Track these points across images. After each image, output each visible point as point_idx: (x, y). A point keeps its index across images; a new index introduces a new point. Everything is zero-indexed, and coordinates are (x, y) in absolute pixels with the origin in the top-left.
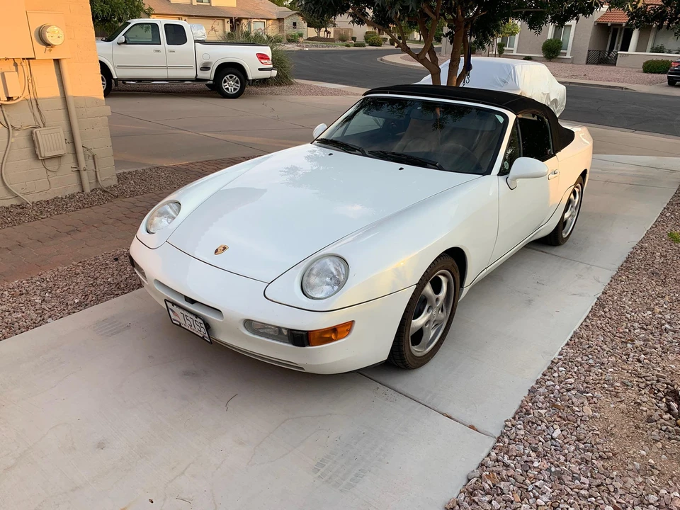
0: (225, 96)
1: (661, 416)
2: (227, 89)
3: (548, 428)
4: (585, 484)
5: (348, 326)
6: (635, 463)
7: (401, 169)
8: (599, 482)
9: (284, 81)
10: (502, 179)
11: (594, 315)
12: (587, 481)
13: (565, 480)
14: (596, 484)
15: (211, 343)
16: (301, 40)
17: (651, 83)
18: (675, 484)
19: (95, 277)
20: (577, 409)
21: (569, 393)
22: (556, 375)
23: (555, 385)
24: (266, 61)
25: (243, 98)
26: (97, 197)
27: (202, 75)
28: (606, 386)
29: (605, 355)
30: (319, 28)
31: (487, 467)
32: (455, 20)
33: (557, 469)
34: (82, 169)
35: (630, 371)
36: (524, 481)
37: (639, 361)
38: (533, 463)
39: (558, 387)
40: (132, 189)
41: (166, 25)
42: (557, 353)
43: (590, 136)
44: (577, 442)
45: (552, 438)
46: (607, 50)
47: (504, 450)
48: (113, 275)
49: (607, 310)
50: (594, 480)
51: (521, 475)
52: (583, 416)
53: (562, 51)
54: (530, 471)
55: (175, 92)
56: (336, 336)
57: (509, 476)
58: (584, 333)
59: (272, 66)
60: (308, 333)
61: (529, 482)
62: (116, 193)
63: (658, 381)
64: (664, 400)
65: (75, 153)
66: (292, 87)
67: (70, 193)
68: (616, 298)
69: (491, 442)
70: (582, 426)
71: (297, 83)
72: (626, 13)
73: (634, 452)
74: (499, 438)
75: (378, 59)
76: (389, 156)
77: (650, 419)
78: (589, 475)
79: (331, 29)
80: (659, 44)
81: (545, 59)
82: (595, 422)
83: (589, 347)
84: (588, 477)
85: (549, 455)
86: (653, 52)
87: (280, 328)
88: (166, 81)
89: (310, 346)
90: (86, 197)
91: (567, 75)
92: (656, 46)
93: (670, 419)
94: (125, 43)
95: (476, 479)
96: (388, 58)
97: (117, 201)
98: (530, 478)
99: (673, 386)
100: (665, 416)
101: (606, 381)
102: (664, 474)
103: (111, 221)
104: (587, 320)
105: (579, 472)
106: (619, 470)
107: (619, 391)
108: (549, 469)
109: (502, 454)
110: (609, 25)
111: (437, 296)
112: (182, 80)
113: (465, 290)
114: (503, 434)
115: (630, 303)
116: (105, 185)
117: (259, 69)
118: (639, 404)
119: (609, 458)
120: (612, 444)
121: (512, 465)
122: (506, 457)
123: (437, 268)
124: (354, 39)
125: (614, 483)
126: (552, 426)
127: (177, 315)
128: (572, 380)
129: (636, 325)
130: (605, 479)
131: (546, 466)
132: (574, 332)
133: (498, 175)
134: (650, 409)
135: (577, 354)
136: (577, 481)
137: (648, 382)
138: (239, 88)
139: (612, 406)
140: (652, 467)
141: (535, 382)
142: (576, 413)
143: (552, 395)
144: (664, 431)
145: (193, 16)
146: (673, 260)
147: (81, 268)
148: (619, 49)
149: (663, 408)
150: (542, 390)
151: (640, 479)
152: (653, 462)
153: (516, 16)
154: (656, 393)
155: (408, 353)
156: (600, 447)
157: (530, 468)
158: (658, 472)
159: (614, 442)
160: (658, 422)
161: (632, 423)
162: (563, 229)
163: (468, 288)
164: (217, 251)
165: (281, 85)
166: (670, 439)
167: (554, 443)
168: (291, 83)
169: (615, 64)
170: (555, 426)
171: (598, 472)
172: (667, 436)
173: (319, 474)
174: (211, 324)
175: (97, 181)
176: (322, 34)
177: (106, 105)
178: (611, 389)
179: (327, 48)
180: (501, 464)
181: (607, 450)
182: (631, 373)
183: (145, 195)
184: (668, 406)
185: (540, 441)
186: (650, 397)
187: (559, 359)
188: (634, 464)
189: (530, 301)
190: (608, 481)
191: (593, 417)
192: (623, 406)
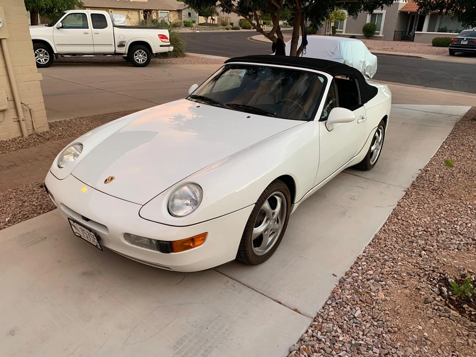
0: (136, 65)
1: (434, 298)
2: (138, 60)
3: (351, 309)
4: (376, 353)
5: (203, 237)
6: (414, 335)
7: (248, 117)
8: (386, 351)
9: (179, 54)
10: (322, 123)
11: (390, 222)
12: (378, 351)
13: (362, 350)
14: (384, 353)
15: (102, 250)
16: (194, 25)
17: (438, 54)
18: (443, 352)
19: (24, 200)
20: (373, 294)
21: (368, 282)
22: (360, 268)
23: (359, 276)
24: (165, 40)
25: (149, 66)
26: (33, 140)
27: (119, 50)
28: (396, 276)
29: (397, 251)
30: (207, 17)
31: (304, 342)
32: (295, 8)
33: (356, 342)
34: (21, 120)
35: (413, 264)
36: (331, 352)
37: (420, 256)
38: (338, 337)
39: (360, 278)
40: (60, 134)
41: (92, 15)
42: (362, 251)
43: (389, 91)
44: (372, 320)
45: (354, 317)
46: (408, 30)
47: (319, 328)
48: (37, 199)
49: (399, 218)
50: (383, 350)
51: (329, 347)
52: (377, 300)
53: (376, 32)
54: (336, 344)
55: (100, 63)
56: (194, 244)
57: (320, 349)
58: (382, 236)
59: (169, 43)
60: (171, 243)
61: (335, 353)
62: (48, 136)
63: (433, 271)
64: (437, 286)
65: (16, 108)
66: (185, 58)
67: (13, 137)
68: (406, 209)
69: (309, 322)
70: (377, 307)
71: (189, 56)
72: (417, 3)
73: (414, 327)
74: (315, 318)
75: (248, 38)
76: (241, 108)
77: (426, 301)
78: (380, 346)
79: (215, 18)
80: (443, 26)
81: (365, 37)
82: (386, 304)
83: (385, 246)
84: (379, 348)
85: (351, 331)
86: (439, 32)
87: (150, 240)
88: (93, 55)
89: (174, 252)
90: (25, 140)
91: (380, 48)
92: (441, 28)
93: (441, 300)
94: (62, 27)
95: (295, 351)
96: (254, 37)
97: (48, 143)
98: (336, 349)
99: (444, 275)
100: (437, 299)
101: (396, 272)
102: (434, 344)
103: (42, 158)
104: (385, 226)
105: (372, 344)
106: (401, 341)
107: (405, 279)
108: (350, 342)
109: (317, 331)
110: (409, 13)
111: (273, 211)
112: (105, 54)
113: (296, 206)
114: (318, 315)
115: (416, 212)
116: (39, 131)
117: (161, 46)
118: (419, 289)
119: (395, 332)
120: (398, 321)
121: (323, 340)
122: (319, 333)
123: (273, 190)
124: (232, 24)
125: (397, 352)
126: (355, 308)
127: (77, 230)
128: (371, 272)
129: (420, 228)
130: (391, 349)
131: (348, 340)
132: (375, 235)
133: (319, 121)
134: (426, 293)
135: (376, 252)
136: (370, 351)
137: (426, 272)
138: (146, 60)
139: (399, 291)
140: (426, 339)
141: (345, 274)
142: (373, 297)
143: (356, 284)
144: (436, 310)
145: (116, 8)
146: (448, 180)
147: (14, 193)
148: (416, 30)
149: (436, 292)
150: (349, 280)
151: (417, 349)
152: (427, 335)
153: (339, 5)
154: (432, 281)
155: (250, 253)
156: (389, 323)
157: (336, 341)
158: (430, 343)
159: (399, 319)
160: (433, 303)
161: (413, 305)
162: (371, 158)
163: (298, 204)
164: (106, 181)
165: (177, 57)
166: (440, 316)
167: (356, 321)
168: (184, 56)
169: (413, 41)
170: (357, 308)
171: (387, 344)
172: (438, 314)
173: (177, 350)
174: (101, 236)
175: (33, 128)
176: (209, 21)
177: (38, 72)
178: (399, 278)
179: (212, 31)
180: (315, 338)
181: (394, 326)
182: (414, 266)
183: (69, 138)
184: (440, 290)
185: (345, 320)
186: (427, 283)
187: (363, 256)
188: (413, 337)
189: (344, 213)
190: (394, 350)
191: (385, 300)
192: (407, 291)
